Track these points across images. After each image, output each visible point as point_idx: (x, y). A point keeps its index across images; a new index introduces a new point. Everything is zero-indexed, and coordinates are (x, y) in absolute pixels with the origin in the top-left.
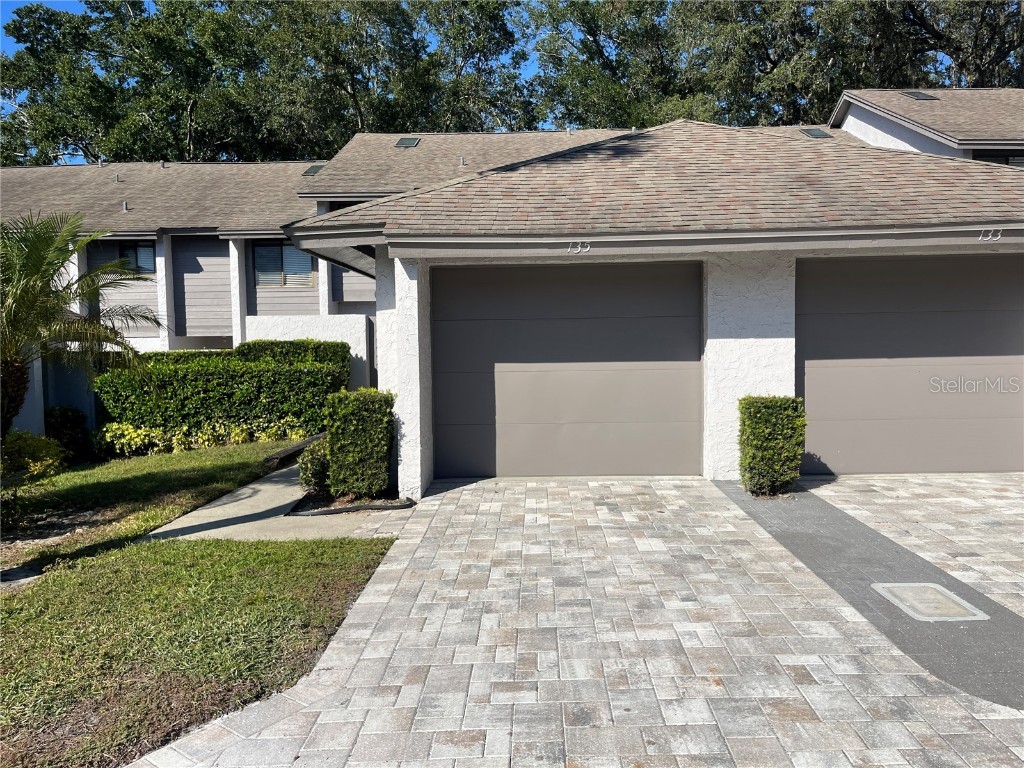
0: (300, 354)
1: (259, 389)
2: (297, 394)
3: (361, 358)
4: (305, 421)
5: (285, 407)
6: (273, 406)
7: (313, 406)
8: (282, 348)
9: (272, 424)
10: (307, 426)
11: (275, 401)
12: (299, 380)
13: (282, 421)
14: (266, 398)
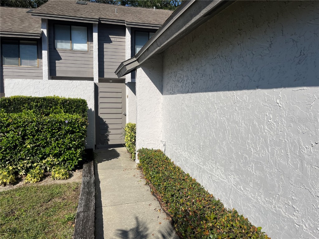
0: (51, 107)
1: (24, 137)
2: (57, 140)
3: (91, 109)
4: (64, 160)
5: (47, 150)
6: (37, 150)
7: (70, 148)
8: (37, 102)
9: (35, 164)
10: (64, 164)
11: (38, 146)
12: (60, 129)
13: (44, 161)
14: (30, 143)
